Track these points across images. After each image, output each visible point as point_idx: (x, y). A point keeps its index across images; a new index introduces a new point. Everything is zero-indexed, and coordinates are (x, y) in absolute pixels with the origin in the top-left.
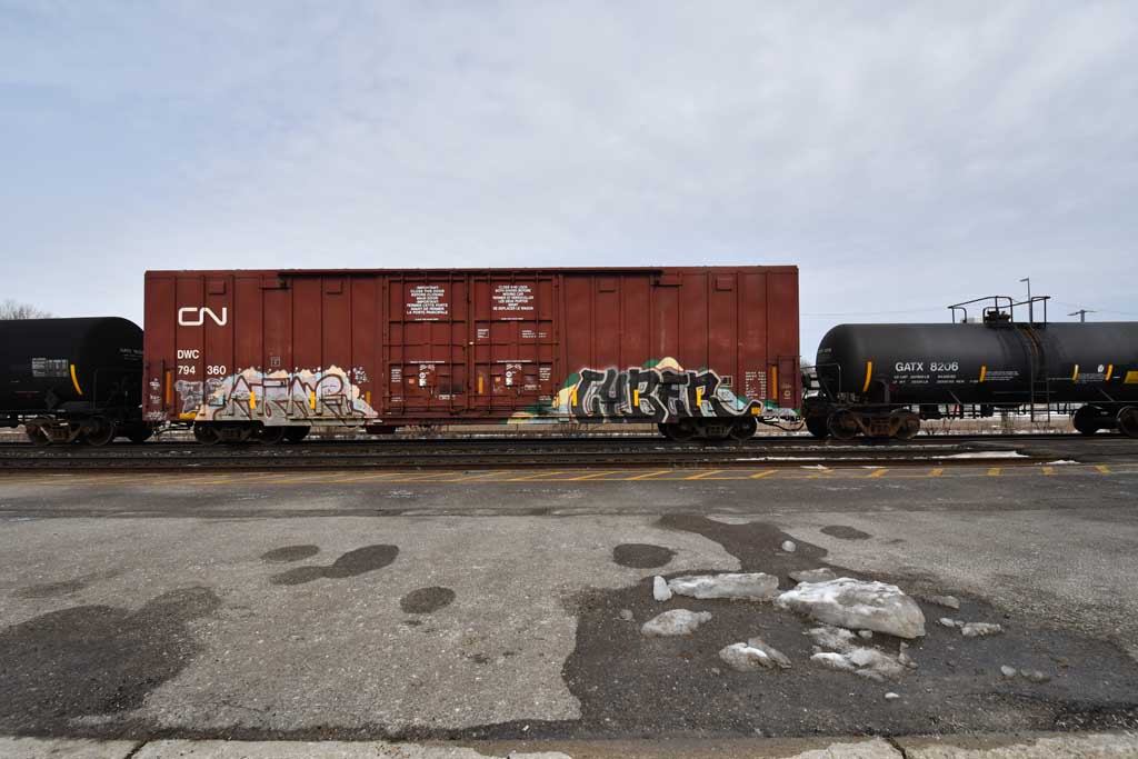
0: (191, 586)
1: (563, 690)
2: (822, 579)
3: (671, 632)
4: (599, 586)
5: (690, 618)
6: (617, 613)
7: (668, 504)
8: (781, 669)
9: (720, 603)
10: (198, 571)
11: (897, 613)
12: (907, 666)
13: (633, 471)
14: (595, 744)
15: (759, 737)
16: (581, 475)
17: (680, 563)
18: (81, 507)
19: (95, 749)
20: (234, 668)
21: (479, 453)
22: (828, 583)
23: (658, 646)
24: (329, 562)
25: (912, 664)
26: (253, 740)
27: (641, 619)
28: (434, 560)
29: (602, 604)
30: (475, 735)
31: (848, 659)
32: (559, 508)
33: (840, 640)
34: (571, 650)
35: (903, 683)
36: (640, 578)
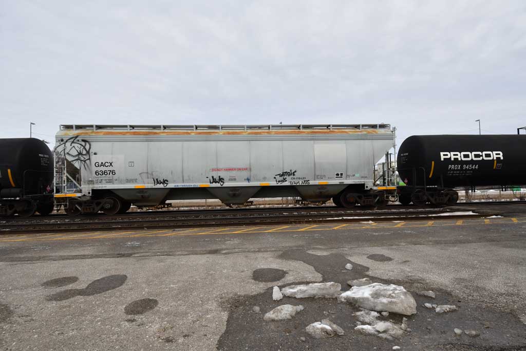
2: (365, 284)
3: (280, 318)
4: (243, 294)
5: (291, 309)
6: (251, 308)
7: (287, 245)
8: (339, 336)
9: (311, 299)
11: (402, 302)
12: (405, 331)
13: (269, 227)
16: (240, 230)
22: (367, 286)
23: (272, 327)
24: (83, 286)
25: (408, 329)
27: (264, 311)
29: (243, 304)
31: (375, 328)
32: (225, 249)
33: (371, 317)
34: (223, 331)
35: (402, 340)
36: (266, 288)
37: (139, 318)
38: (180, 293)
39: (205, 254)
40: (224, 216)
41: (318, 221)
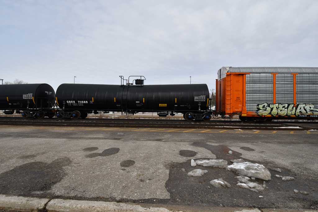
0: (64, 157)
1: (165, 190)
2: (240, 162)
3: (196, 175)
4: (175, 162)
5: (201, 172)
6: (180, 169)
7: (195, 139)
8: (228, 188)
9: (211, 167)
10: (66, 153)
11: (263, 173)
12: (265, 188)
13: (185, 129)
14: (174, 206)
15: (221, 207)
16: (170, 130)
17: (199, 156)
18: (35, 135)
19: (38, 200)
20: (75, 180)
21: (142, 123)
22: (242, 163)
23: (192, 179)
24: (101, 152)
25: (267, 188)
26: (80, 200)
27: (187, 171)
28: (129, 152)
29: (176, 166)
30: (140, 201)
31: (248, 185)
32: (164, 139)
33: (245, 180)
34: (167, 179)
35: (264, 193)
36: (187, 160)
37: (127, 169)
38: (145, 159)
39: (154, 141)
40: (161, 123)
41: (211, 128)
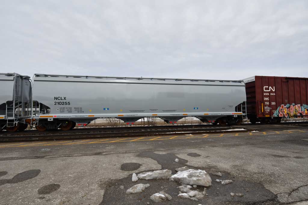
2: (184, 170)
3: (136, 192)
4: (114, 178)
5: (142, 186)
6: (119, 187)
7: (143, 149)
9: (154, 180)
11: (204, 179)
12: (205, 195)
13: (133, 138)
16: (115, 140)
22: (186, 171)
23: (131, 197)
24: (11, 177)
25: (207, 194)
27: (126, 188)
29: (114, 184)
31: (188, 195)
32: (105, 152)
33: (187, 189)
34: (101, 201)
35: (203, 200)
36: (128, 174)
37: (47, 196)
38: (75, 180)
39: (92, 155)
40: (106, 132)
41: (162, 134)
